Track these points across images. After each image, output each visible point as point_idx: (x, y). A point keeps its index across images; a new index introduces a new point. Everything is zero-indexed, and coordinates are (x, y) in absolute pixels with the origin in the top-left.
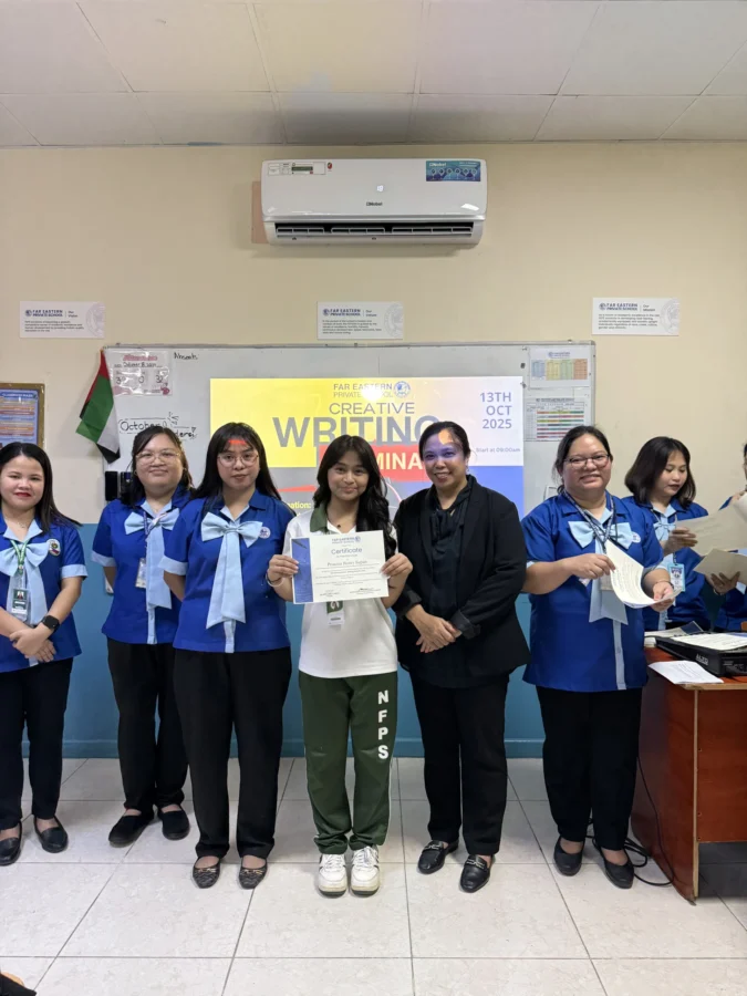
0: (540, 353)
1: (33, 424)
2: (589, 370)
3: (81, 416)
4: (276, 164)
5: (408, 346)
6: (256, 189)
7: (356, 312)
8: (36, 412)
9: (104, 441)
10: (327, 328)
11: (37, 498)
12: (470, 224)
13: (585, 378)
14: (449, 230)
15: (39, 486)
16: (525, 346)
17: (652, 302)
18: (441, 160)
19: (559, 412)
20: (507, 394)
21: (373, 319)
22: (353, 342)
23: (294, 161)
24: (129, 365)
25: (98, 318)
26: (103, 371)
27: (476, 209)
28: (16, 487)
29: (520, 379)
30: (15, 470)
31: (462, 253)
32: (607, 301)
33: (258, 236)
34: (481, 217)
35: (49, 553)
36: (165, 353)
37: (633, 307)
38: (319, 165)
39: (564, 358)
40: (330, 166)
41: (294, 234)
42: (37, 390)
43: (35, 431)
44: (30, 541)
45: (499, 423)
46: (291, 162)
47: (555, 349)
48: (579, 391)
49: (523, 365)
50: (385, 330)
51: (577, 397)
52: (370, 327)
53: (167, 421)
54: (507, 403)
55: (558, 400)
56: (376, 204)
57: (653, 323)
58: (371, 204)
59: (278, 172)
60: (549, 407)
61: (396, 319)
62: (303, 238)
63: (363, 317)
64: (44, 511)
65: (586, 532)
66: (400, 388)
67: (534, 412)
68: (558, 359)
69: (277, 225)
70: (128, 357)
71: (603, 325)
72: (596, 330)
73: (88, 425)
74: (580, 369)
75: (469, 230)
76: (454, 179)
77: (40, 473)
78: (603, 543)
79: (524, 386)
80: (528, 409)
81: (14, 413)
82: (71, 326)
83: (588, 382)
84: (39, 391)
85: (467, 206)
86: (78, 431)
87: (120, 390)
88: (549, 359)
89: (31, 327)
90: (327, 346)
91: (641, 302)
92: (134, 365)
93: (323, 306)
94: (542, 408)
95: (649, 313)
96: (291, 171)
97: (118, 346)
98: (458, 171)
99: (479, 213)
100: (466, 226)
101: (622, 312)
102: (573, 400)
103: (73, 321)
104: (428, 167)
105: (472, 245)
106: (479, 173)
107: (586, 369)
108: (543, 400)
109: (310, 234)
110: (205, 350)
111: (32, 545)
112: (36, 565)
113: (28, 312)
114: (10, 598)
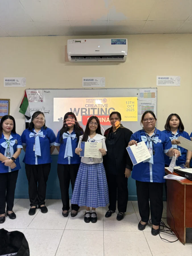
0: (142, 91)
1: (7, 110)
3: (20, 107)
4: (71, 40)
5: (106, 89)
6: (66, 47)
7: (93, 80)
8: (8, 107)
10: (85, 84)
12: (123, 56)
13: (155, 98)
14: (118, 58)
16: (138, 89)
17: (173, 77)
18: (115, 39)
19: (148, 107)
20: (133, 102)
21: (97, 82)
22: (92, 88)
24: (32, 94)
25: (24, 82)
26: (26, 96)
27: (125, 52)
29: (137, 98)
30: (7, 122)
31: (121, 64)
32: (160, 77)
33: (67, 60)
34: (126, 54)
36: (41, 91)
37: (168, 78)
38: (82, 41)
39: (149, 92)
40: (85, 41)
41: (76, 59)
42: (8, 101)
43: (7, 112)
45: (131, 110)
46: (75, 40)
47: (146, 90)
48: (153, 101)
49: (137, 94)
50: (100, 85)
52: (96, 84)
53: (42, 109)
54: (133, 104)
55: (147, 103)
56: (98, 51)
57: (173, 83)
58: (96, 51)
59: (71, 42)
60: (145, 105)
61: (103, 82)
62: (78, 60)
63: (94, 81)
66: (104, 100)
67: (141, 107)
68: (147, 92)
69: (71, 57)
70: (32, 92)
71: (159, 83)
72: (157, 85)
73: (22, 110)
74: (153, 95)
75: (123, 58)
76: (119, 44)
77: (13, 123)
78: (149, 142)
79: (138, 100)
80: (139, 106)
81: (2, 107)
82: (17, 84)
84: (9, 101)
85: (122, 51)
86: (20, 112)
87: (30, 101)
88: (145, 92)
89: (7, 84)
90: (85, 89)
91: (170, 77)
92: (34, 94)
93: (84, 78)
94: (143, 106)
95: (172, 80)
96: (75, 42)
97: (29, 89)
98: (120, 42)
99: (125, 53)
100: (122, 56)
101: (165, 80)
102: (151, 103)
103: (18, 82)
104: (112, 41)
105: (124, 62)
106: (126, 42)
107: (155, 95)
108: (143, 103)
109: (80, 59)
110: (52, 90)
111: (11, 141)
112: (12, 146)
113: (6, 80)
114: (5, 154)
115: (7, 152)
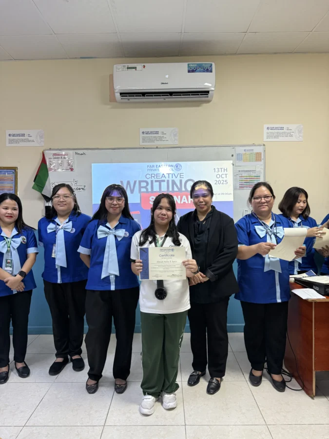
0: (241, 150)
1: (13, 185)
2: (262, 158)
3: (34, 181)
4: (120, 66)
5: (181, 147)
6: (111, 77)
7: (157, 133)
8: (14, 179)
9: (45, 192)
10: (144, 140)
11: (16, 218)
12: (208, 92)
13: (261, 161)
14: (198, 95)
15: (16, 213)
16: (234, 146)
17: (291, 126)
18: (194, 63)
19: (249, 176)
20: (225, 169)
21: (165, 136)
22: (156, 146)
23: (128, 64)
24: (55, 158)
25: (41, 137)
26: (44, 161)
27: (210, 85)
28: (6, 213)
29: (231, 162)
30: (6, 206)
31: (205, 105)
32: (270, 126)
33: (113, 99)
34: (213, 89)
35: (21, 242)
36: (71, 152)
37: (282, 128)
38: (139, 66)
39: (251, 152)
40: (144, 67)
41: (128, 97)
43: (14, 189)
44: (13, 237)
45: (222, 182)
46: (126, 65)
47: (247, 148)
48: (258, 167)
49: (232, 155)
50: (170, 141)
51: (258, 170)
52: (163, 139)
53: (73, 183)
54: (225, 173)
55: (249, 171)
56: (166, 83)
57: (291, 136)
58: (163, 83)
59: (120, 70)
60: (244, 174)
61: (175, 135)
62: (133, 99)
63: (160, 135)
64: (19, 224)
65: (262, 231)
66: (177, 167)
67: (238, 177)
68: (248, 153)
69: (121, 94)
70: (55, 154)
71: (268, 137)
72: (265, 139)
73: (37, 185)
74: (258, 157)
75: (207, 94)
76: (200, 72)
77: (17, 207)
78: (270, 236)
79: (233, 165)
80: (235, 175)
81: (4, 180)
82: (29, 141)
83: (262, 162)
84: (15, 170)
85: (206, 84)
86: (33, 188)
87: (51, 169)
88: (244, 152)
89: (11, 142)
90: (144, 148)
91: (285, 126)
92: (58, 158)
93: (142, 130)
94: (242, 175)
95: (289, 131)
96: (126, 69)
97: (50, 149)
98: (202, 68)
99: (212, 87)
100: (206, 93)
101: (277, 131)
102: (255, 171)
103: (30, 138)
104: (189, 67)
105: (209, 102)
106: (212, 69)
108: (242, 171)
109: (135, 97)
110: (90, 151)
111: (13, 239)
112: (16, 248)
113: (10, 135)
114: (4, 263)
115: (7, 260)
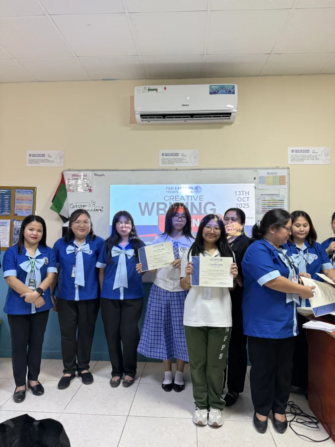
0: (263, 173)
1: (31, 205)
2: (286, 181)
3: (53, 201)
4: (141, 88)
5: (200, 170)
6: (132, 98)
7: (177, 154)
8: (33, 200)
9: (62, 213)
10: (163, 162)
12: (230, 114)
13: (285, 184)
14: (220, 117)
16: (256, 169)
17: (317, 149)
18: (216, 85)
19: (272, 200)
20: (247, 192)
21: (185, 158)
22: (175, 168)
23: (150, 86)
24: (74, 179)
26: (63, 182)
27: (232, 107)
28: (32, 234)
29: (254, 185)
31: (226, 127)
32: (295, 148)
33: (133, 121)
34: (235, 111)
35: (44, 264)
36: (90, 174)
37: (308, 151)
38: (160, 88)
39: (275, 175)
40: (165, 88)
41: (149, 119)
42: (33, 190)
43: (31, 209)
44: (37, 258)
45: (243, 205)
46: (148, 87)
47: (270, 171)
48: (282, 190)
49: (255, 178)
50: (190, 162)
51: (281, 193)
52: (183, 161)
53: (91, 204)
54: (247, 196)
55: (272, 195)
56: (186, 105)
57: (317, 159)
58: (184, 105)
59: (142, 91)
60: (267, 198)
62: (153, 122)
63: (180, 157)
66: (196, 189)
67: (261, 200)
68: (271, 176)
69: (141, 116)
70: (74, 175)
71: (293, 159)
72: (290, 162)
73: (55, 206)
74: (282, 180)
76: (222, 93)
77: (42, 229)
79: (255, 188)
80: (257, 199)
81: (23, 200)
82: (48, 161)
83: (286, 186)
84: (34, 190)
85: (228, 106)
86: (51, 208)
87: (70, 190)
88: (267, 175)
89: (31, 162)
90: (163, 170)
91: (311, 149)
92: (76, 179)
93: (162, 152)
94: (264, 198)
95: (315, 154)
96: (147, 91)
97: (70, 170)
98: (224, 90)
99: (234, 109)
100: (228, 115)
101: (302, 154)
102: (279, 195)
103: (50, 159)
104: (211, 88)
105: (230, 123)
106: (234, 90)
107: (285, 180)
108: (265, 195)
109: (156, 119)
110: (108, 172)
111: (37, 260)
112: (39, 268)
113: (30, 155)
114: (27, 282)
115: (30, 279)
